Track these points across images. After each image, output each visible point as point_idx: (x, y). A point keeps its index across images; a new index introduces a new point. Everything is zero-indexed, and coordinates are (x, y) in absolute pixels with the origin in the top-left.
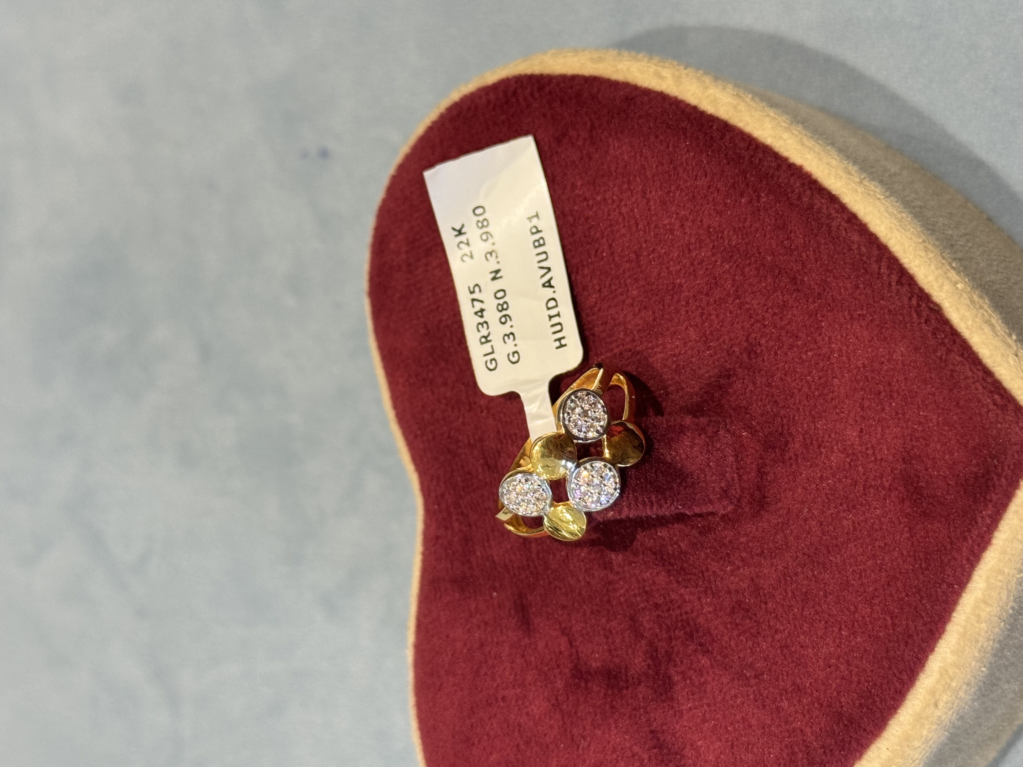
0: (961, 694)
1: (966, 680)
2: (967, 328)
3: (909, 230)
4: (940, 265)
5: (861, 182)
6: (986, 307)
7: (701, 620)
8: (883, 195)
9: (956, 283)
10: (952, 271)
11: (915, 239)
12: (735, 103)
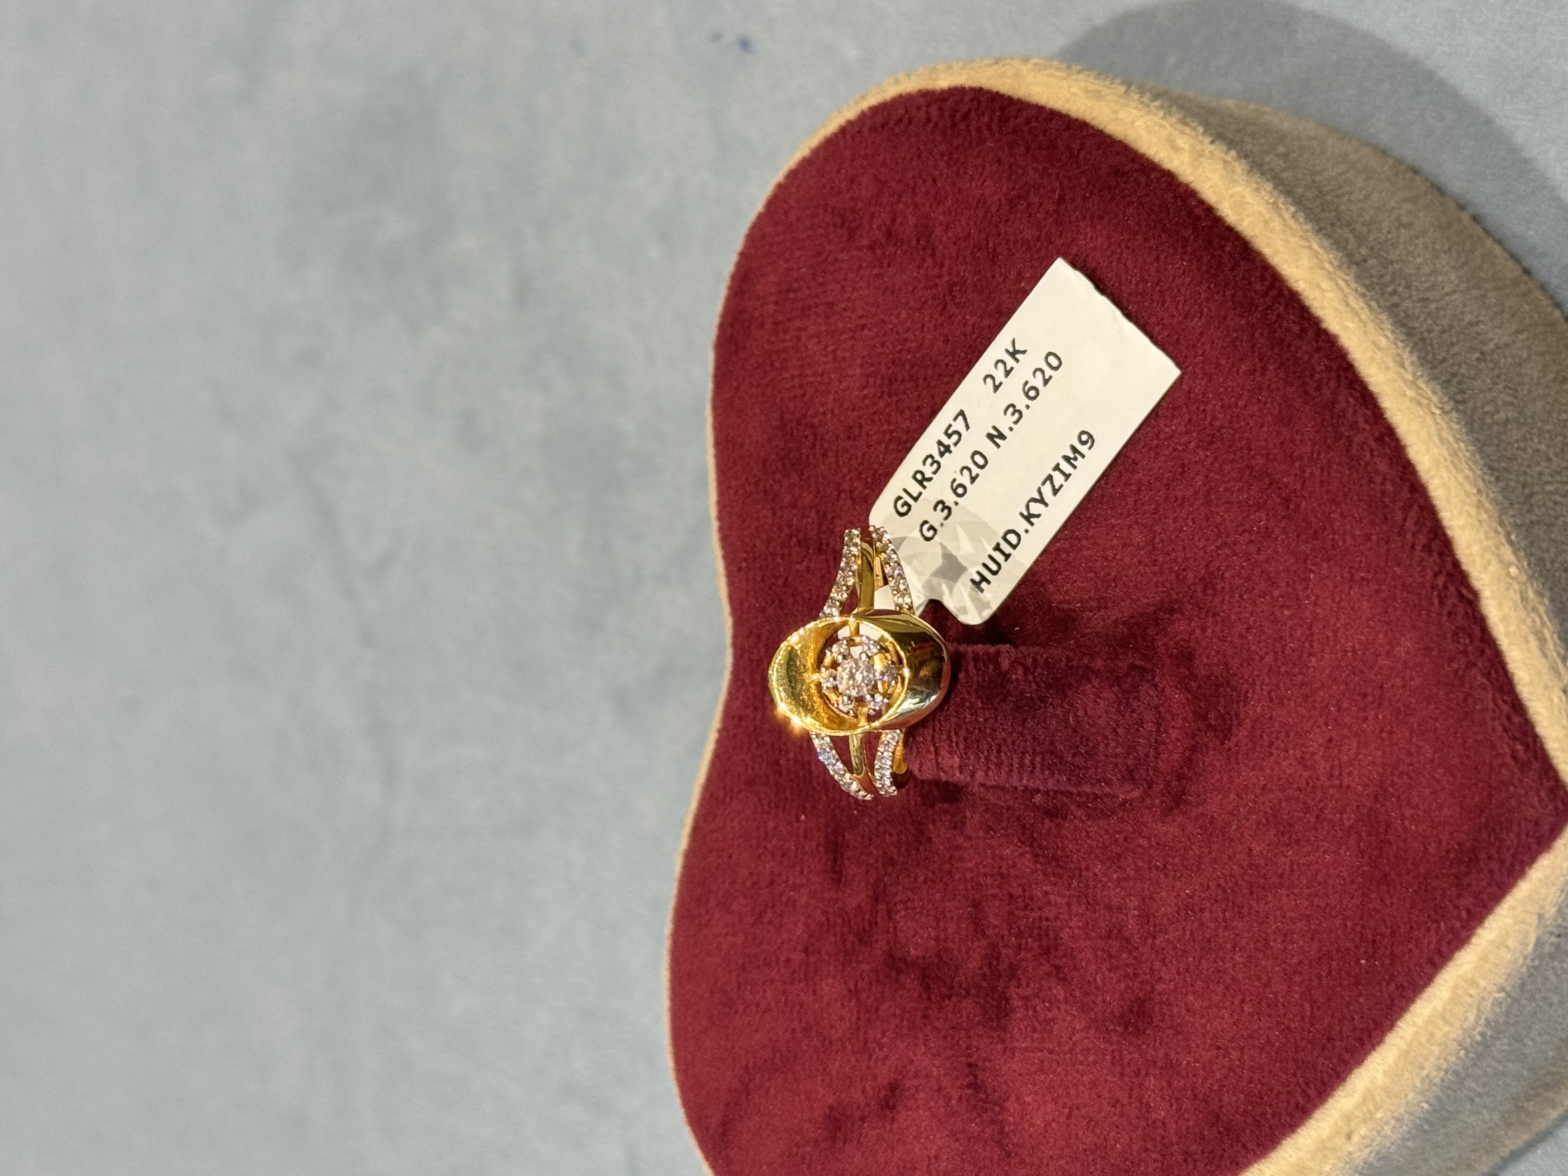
0: (1387, 1130)
1: (1396, 1114)
2: (1507, 635)
3: (1462, 471)
4: (1492, 534)
5: (1414, 383)
6: (1542, 609)
7: (1065, 935)
8: (1441, 409)
9: (1509, 565)
10: (1507, 546)
11: (1468, 487)
12: (1268, 216)
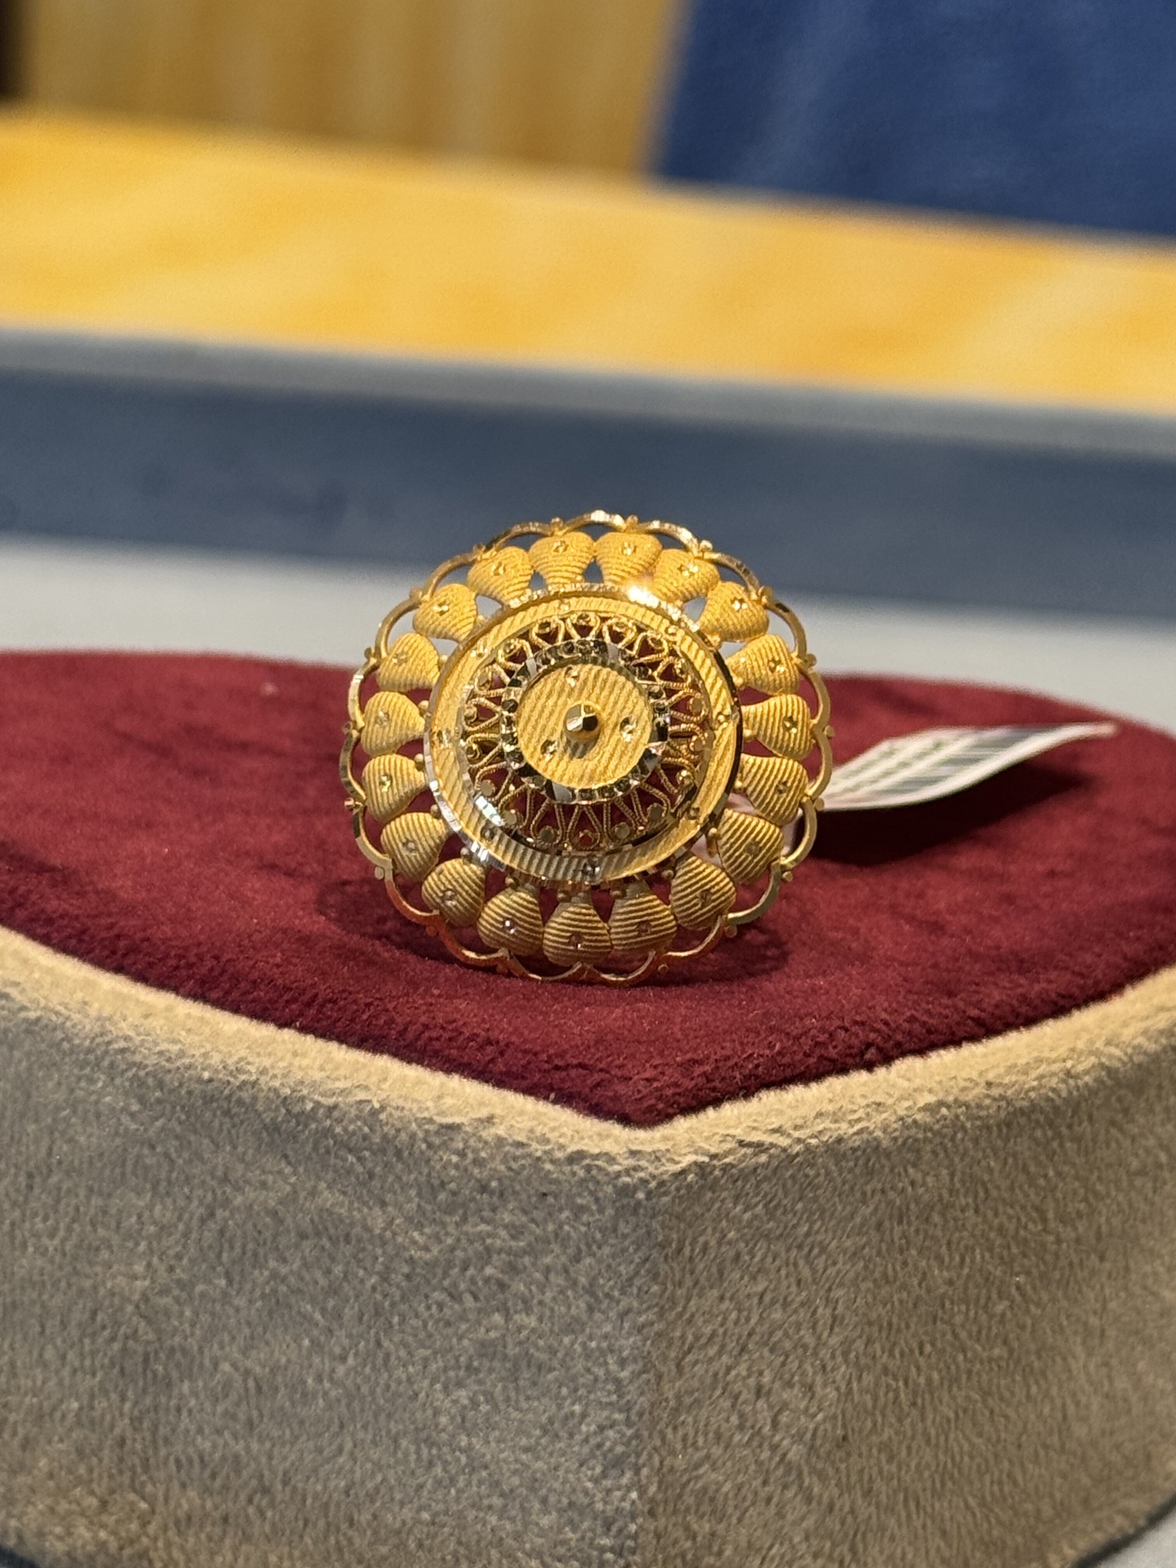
4: (944, 1090)
6: (869, 1125)
9: (913, 1099)
10: (933, 1100)
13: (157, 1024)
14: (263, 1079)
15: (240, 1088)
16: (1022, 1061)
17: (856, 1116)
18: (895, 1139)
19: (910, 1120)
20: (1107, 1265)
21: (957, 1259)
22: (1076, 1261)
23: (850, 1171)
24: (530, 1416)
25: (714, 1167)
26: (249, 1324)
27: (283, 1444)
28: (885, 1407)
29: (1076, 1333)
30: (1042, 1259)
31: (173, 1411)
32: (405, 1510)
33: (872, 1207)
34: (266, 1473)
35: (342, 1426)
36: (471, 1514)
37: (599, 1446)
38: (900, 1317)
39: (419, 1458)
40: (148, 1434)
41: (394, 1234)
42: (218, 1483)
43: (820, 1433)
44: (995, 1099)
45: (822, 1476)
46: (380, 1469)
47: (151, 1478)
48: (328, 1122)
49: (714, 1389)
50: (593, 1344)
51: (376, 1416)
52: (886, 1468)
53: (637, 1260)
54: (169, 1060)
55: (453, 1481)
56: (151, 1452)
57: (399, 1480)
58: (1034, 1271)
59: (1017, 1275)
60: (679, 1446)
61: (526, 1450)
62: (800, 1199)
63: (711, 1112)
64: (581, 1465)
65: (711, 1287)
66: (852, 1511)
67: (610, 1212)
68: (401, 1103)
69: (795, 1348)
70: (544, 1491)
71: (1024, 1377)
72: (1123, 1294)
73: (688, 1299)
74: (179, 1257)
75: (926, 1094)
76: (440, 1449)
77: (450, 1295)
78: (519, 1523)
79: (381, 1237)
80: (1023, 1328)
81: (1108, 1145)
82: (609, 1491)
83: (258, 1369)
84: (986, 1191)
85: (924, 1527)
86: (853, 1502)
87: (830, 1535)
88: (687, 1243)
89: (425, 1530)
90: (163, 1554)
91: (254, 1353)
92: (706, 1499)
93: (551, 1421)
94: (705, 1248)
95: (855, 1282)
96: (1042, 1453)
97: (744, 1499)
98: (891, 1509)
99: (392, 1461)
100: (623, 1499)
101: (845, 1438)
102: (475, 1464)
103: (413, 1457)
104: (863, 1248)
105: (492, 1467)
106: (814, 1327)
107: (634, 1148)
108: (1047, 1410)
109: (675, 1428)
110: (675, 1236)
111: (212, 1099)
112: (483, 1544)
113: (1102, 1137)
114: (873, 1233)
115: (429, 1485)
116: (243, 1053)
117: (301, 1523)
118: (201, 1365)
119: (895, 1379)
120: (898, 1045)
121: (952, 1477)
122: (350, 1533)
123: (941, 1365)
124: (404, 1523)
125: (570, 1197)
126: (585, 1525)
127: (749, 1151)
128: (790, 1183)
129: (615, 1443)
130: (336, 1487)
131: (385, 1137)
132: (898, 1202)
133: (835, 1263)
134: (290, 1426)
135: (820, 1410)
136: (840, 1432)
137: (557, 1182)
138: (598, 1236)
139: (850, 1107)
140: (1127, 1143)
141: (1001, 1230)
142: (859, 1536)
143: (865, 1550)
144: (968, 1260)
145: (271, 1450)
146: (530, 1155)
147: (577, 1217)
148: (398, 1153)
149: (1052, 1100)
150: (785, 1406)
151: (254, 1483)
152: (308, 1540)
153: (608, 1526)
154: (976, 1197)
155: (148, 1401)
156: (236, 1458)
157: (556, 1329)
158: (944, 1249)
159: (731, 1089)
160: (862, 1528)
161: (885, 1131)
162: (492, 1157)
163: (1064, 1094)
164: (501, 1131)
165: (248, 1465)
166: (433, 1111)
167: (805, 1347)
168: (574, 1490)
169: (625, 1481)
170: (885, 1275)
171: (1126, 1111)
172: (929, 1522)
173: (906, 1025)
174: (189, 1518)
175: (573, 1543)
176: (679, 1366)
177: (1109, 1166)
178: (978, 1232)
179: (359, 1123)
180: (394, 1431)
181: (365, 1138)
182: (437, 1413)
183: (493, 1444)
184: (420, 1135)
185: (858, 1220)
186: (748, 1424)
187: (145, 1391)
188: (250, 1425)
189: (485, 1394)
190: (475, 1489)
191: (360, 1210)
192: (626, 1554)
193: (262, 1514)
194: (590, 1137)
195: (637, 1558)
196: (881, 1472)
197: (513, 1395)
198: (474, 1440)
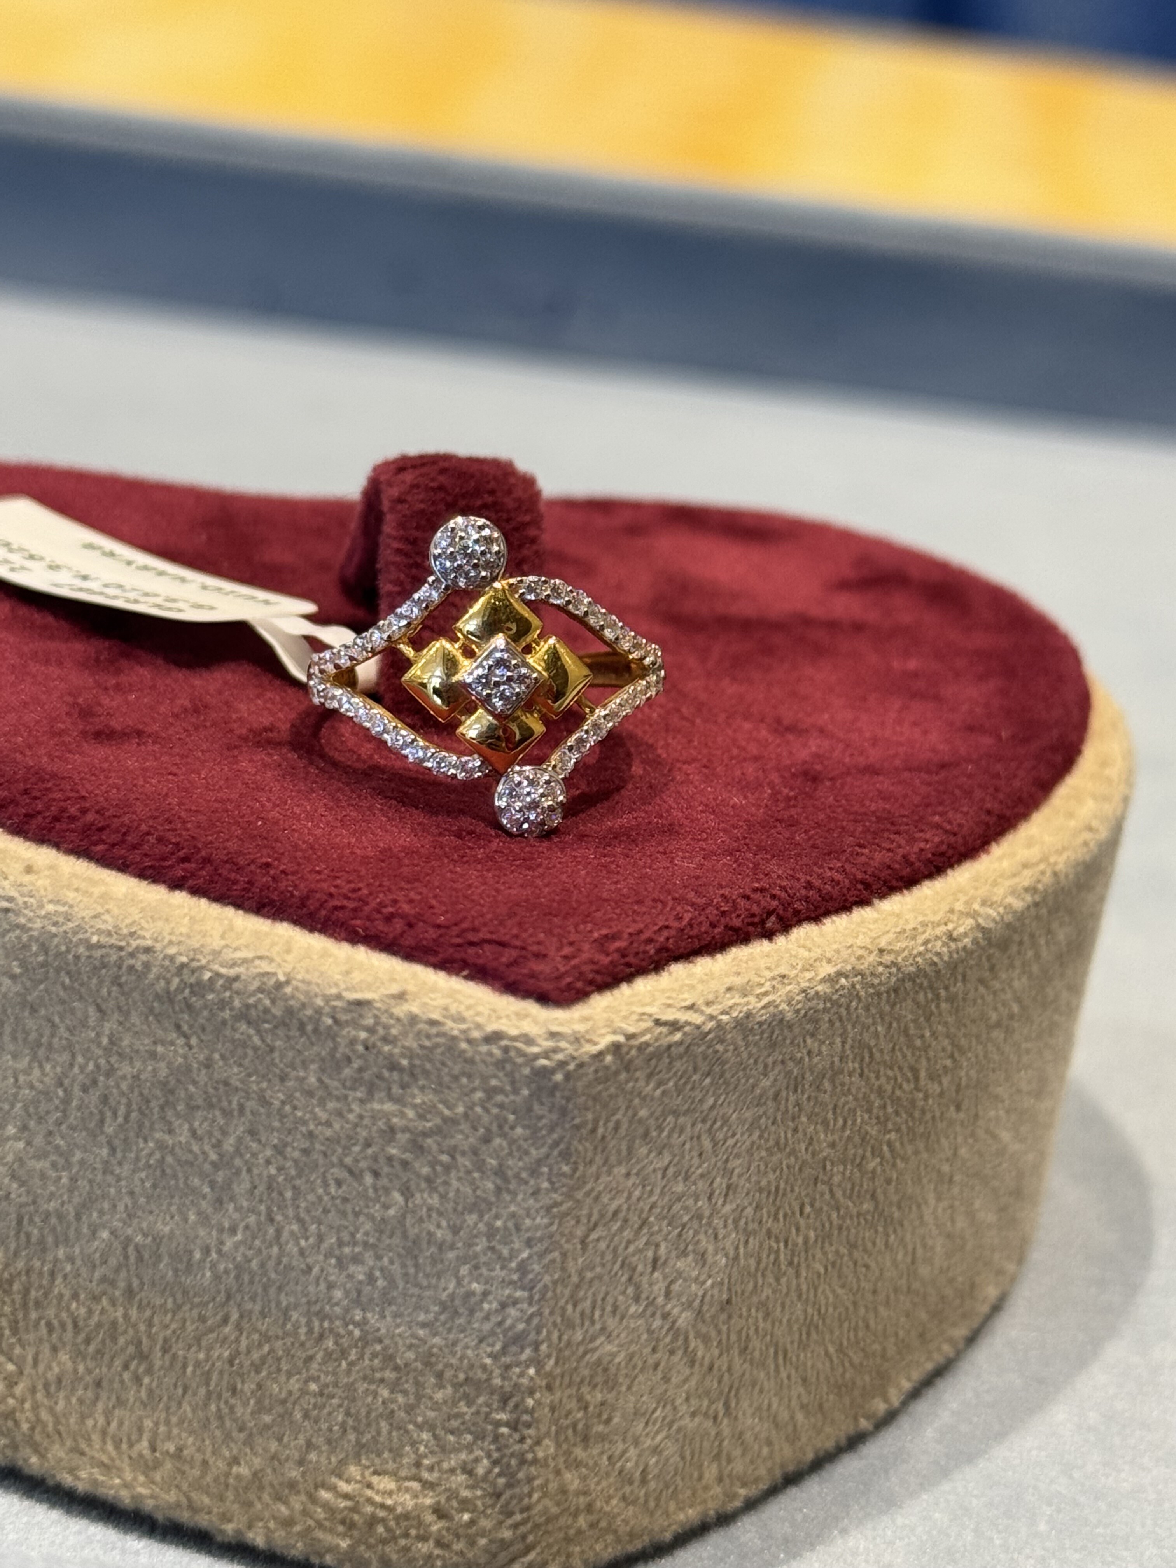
6: (775, 998)
9: (814, 970)
13: (42, 882)
14: (158, 947)
15: (132, 955)
16: (911, 926)
17: (763, 990)
18: (797, 1012)
19: (812, 992)
20: (962, 1115)
21: (840, 1122)
22: (938, 1114)
23: (756, 1044)
24: (427, 1293)
25: (631, 1048)
26: (132, 1193)
27: (166, 1313)
28: (766, 1268)
29: (930, 1181)
30: (911, 1115)
31: (46, 1275)
32: (292, 1381)
33: (772, 1078)
34: (145, 1340)
35: (229, 1297)
36: (362, 1387)
37: (500, 1324)
38: (786, 1183)
39: (310, 1331)
40: (18, 1298)
41: (295, 1108)
42: (91, 1348)
43: (708, 1298)
44: (887, 967)
45: (706, 1339)
46: (268, 1339)
47: (20, 1340)
48: (228, 994)
49: (614, 1263)
50: (499, 1223)
51: (265, 1289)
52: (761, 1325)
53: (550, 1141)
54: (55, 924)
55: (344, 1353)
56: (20, 1316)
57: (287, 1352)
58: (904, 1127)
59: (889, 1132)
60: (578, 1321)
61: (424, 1325)
62: (708, 1075)
63: (624, 988)
64: (481, 1341)
65: (620, 1163)
66: (729, 1369)
67: (526, 1092)
68: (308, 977)
69: (691, 1219)
70: (440, 1367)
71: (885, 1227)
72: (970, 1141)
73: (597, 1179)
74: (58, 1123)
75: (824, 963)
76: (331, 1321)
77: (351, 1172)
78: (412, 1397)
79: (279, 1110)
80: (888, 1181)
81: (975, 1001)
82: (508, 1367)
83: (139, 1239)
84: (871, 1055)
85: (789, 1377)
86: (730, 1362)
87: (707, 1393)
88: (601, 1123)
89: (313, 1401)
90: (28, 1414)
91: (136, 1221)
92: (600, 1369)
93: (452, 1297)
94: (617, 1128)
95: (750, 1152)
96: (892, 1296)
97: (634, 1367)
98: (763, 1365)
99: (280, 1334)
100: (522, 1375)
101: (729, 1302)
102: (370, 1337)
103: (303, 1330)
104: (760, 1117)
105: (387, 1342)
106: (710, 1198)
107: (555, 1028)
108: (900, 1256)
109: (575, 1305)
110: (590, 1116)
111: (104, 966)
112: (373, 1415)
113: (971, 995)
114: (769, 1103)
115: (319, 1357)
116: (137, 917)
117: (180, 1391)
118: (78, 1231)
119: (777, 1241)
120: (797, 912)
121: (817, 1327)
122: (233, 1401)
123: (818, 1224)
124: (290, 1393)
125: (485, 1079)
126: (481, 1400)
127: (664, 1030)
128: (700, 1059)
129: (518, 1320)
130: (219, 1357)
131: (290, 1012)
132: (795, 1071)
133: (734, 1135)
134: (173, 1295)
135: (709, 1277)
136: (725, 1296)
137: (471, 1061)
138: (512, 1117)
139: (757, 979)
140: (989, 998)
141: (880, 1092)
142: (733, 1393)
143: (737, 1404)
144: (850, 1122)
145: (152, 1317)
146: (444, 1035)
147: (489, 1098)
148: (302, 1026)
149: (935, 964)
150: (680, 1274)
151: (131, 1349)
152: (186, 1407)
153: (505, 1400)
154: (862, 1060)
155: (20, 1264)
156: (114, 1324)
157: (460, 1208)
158: (830, 1115)
159: (644, 964)
160: (736, 1385)
161: (789, 1004)
162: (405, 1034)
163: (946, 958)
164: (414, 1008)
165: (125, 1332)
166: (343, 986)
167: (700, 1217)
168: (471, 1366)
169: (524, 1357)
170: (777, 1143)
171: (992, 969)
172: (793, 1372)
173: (803, 892)
174: (59, 1381)
175: (467, 1417)
176: (583, 1242)
177: (974, 1021)
178: (861, 1096)
179: (261, 996)
180: (284, 1304)
181: (266, 1011)
182: (331, 1286)
183: (389, 1319)
184: (327, 1010)
185: (758, 1091)
186: (644, 1296)
187: (16, 1254)
188: (130, 1293)
189: (382, 1270)
190: (367, 1362)
191: (258, 1083)
192: (520, 1427)
193: (138, 1380)
194: (508, 1016)
195: (531, 1432)
196: (757, 1330)
197: (412, 1271)
198: (369, 1315)
